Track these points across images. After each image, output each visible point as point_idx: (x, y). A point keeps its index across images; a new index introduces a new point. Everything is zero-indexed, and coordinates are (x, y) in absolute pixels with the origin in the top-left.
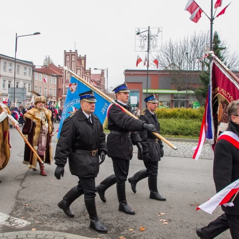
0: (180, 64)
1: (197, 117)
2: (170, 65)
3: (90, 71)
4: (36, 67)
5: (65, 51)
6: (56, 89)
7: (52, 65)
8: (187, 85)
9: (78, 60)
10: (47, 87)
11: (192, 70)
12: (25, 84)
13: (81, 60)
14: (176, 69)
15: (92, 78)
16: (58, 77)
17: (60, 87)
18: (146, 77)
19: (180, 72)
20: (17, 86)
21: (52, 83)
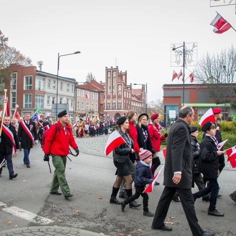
0: (218, 77)
1: (230, 130)
2: (208, 79)
3: (131, 86)
4: (79, 84)
5: (106, 67)
6: (98, 104)
7: (93, 81)
8: (225, 97)
9: (119, 75)
10: (89, 102)
11: (231, 83)
12: (68, 100)
13: (122, 76)
14: (215, 82)
15: (133, 93)
16: (99, 92)
17: (101, 103)
18: (182, 92)
19: (219, 86)
20: (61, 102)
21: (93, 98)
